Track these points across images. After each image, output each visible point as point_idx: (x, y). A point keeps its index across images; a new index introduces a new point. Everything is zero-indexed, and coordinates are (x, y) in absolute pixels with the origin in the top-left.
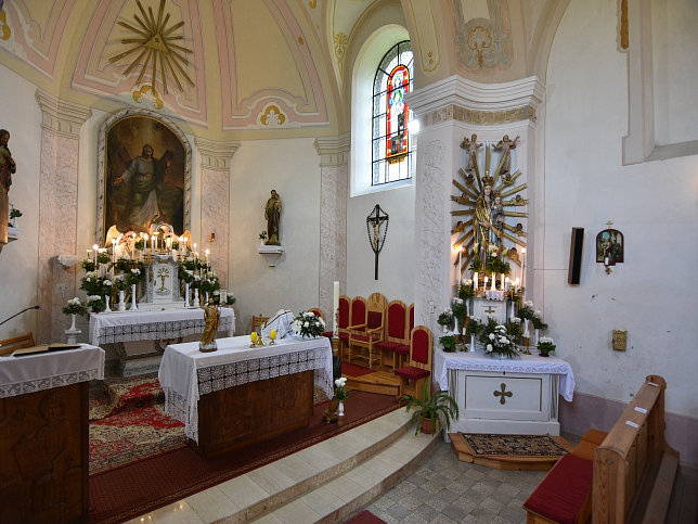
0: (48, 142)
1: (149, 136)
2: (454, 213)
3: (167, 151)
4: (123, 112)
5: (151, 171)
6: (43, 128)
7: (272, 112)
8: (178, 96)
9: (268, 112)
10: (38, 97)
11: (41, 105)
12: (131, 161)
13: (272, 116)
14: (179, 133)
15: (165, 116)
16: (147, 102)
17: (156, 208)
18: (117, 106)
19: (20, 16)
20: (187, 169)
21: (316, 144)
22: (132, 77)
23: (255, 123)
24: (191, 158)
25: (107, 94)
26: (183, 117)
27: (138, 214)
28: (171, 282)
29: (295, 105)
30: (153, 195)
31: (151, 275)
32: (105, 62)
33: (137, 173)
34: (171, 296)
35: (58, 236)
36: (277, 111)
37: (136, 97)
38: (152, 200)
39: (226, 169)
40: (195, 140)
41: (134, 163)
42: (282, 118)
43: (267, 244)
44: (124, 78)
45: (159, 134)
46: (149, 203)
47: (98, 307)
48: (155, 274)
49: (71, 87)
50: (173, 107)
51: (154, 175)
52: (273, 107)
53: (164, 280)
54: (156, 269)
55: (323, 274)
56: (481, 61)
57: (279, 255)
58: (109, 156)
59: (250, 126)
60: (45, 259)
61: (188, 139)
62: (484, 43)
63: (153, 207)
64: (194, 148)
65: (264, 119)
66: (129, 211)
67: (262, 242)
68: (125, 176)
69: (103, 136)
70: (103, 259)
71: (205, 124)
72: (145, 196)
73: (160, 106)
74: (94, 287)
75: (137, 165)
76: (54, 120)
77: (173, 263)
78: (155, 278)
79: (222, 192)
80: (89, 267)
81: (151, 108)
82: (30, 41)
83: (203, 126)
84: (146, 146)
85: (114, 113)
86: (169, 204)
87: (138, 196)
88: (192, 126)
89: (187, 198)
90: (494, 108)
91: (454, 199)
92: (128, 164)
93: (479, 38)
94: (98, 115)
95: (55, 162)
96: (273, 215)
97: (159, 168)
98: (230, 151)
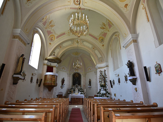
1: (77, 75)
2: (99, 80)
5: (77, 79)
6: (68, 76)
19: (65, 68)
21: (94, 72)
29: (91, 68)
39: (85, 77)
43: (89, 86)
49: (70, 72)
56: (102, 61)
57: (91, 87)
59: (87, 71)
71: (83, 72)
72: (77, 81)
73: (78, 71)
78: (76, 90)
79: (85, 80)
85: (74, 73)
89: (81, 81)
90: (104, 66)
91: (99, 78)
96: (90, 82)
98: (86, 74)
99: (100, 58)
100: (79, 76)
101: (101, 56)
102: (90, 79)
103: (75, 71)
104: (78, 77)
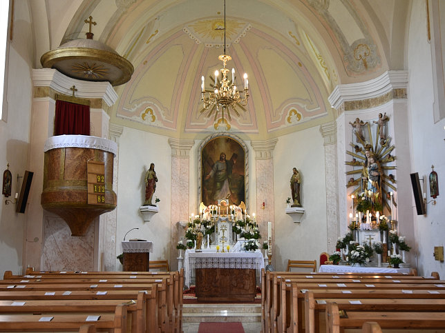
0: (174, 163)
1: (223, 148)
2: (348, 173)
3: (234, 154)
4: (209, 138)
5: (225, 168)
6: (172, 156)
7: (293, 113)
8: (238, 119)
9: (290, 114)
10: (169, 142)
11: (171, 145)
12: (214, 164)
13: (294, 116)
14: (240, 141)
15: (232, 133)
16: (222, 129)
17: (228, 189)
18: (206, 135)
19: (159, 108)
20: (246, 162)
21: (321, 130)
22: (212, 118)
23: (284, 124)
24: (248, 156)
25: (201, 130)
26: (243, 131)
27: (218, 194)
28: (228, 233)
29: (305, 106)
30: (226, 183)
31: (217, 229)
32: (199, 113)
33: (217, 171)
34: (228, 241)
35: (181, 210)
36: (296, 113)
37: (215, 128)
38: (226, 185)
39: (271, 158)
40: (251, 143)
41: (216, 165)
42: (299, 116)
43: (292, 206)
44: (209, 119)
45: (228, 145)
46: (224, 187)
47: (191, 246)
48: (219, 228)
49: (185, 131)
50: (236, 126)
51: (227, 170)
52: (293, 110)
53: (224, 232)
54: (219, 225)
55: (329, 226)
56: (366, 66)
57: (302, 214)
58: (203, 164)
59: (282, 126)
60: (175, 223)
61: (247, 144)
62: (365, 54)
63: (226, 190)
64: (250, 148)
65: (289, 119)
66: (214, 194)
67: (288, 206)
68: (211, 173)
69: (200, 153)
70: (197, 222)
71: (256, 131)
72: (222, 183)
73: (229, 128)
74: (190, 236)
75: (217, 166)
76: (178, 150)
77: (229, 222)
78: (219, 231)
79: (269, 173)
80: (190, 225)
81: (224, 131)
82: (163, 117)
83: (256, 133)
84: (222, 153)
85: (204, 140)
86: (236, 186)
87: (218, 184)
88: (248, 135)
89: (246, 181)
90: (378, 95)
91: (347, 163)
92: (213, 166)
93: (361, 52)
94: (198, 142)
95: (179, 172)
96: (296, 188)
97: (229, 165)
98: (272, 145)
99: (356, 46)
100: (235, 156)
101: (362, 36)
102: (295, 171)
103: (211, 128)
104: (228, 158)
